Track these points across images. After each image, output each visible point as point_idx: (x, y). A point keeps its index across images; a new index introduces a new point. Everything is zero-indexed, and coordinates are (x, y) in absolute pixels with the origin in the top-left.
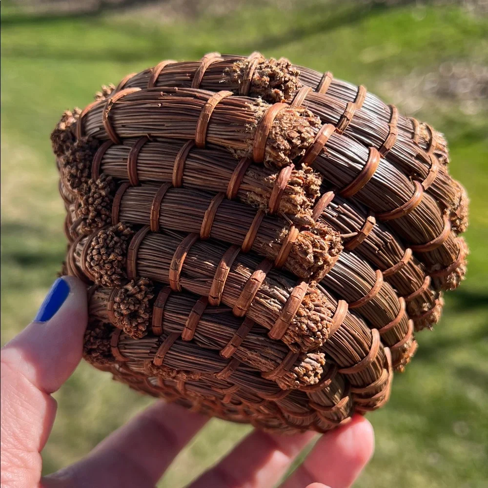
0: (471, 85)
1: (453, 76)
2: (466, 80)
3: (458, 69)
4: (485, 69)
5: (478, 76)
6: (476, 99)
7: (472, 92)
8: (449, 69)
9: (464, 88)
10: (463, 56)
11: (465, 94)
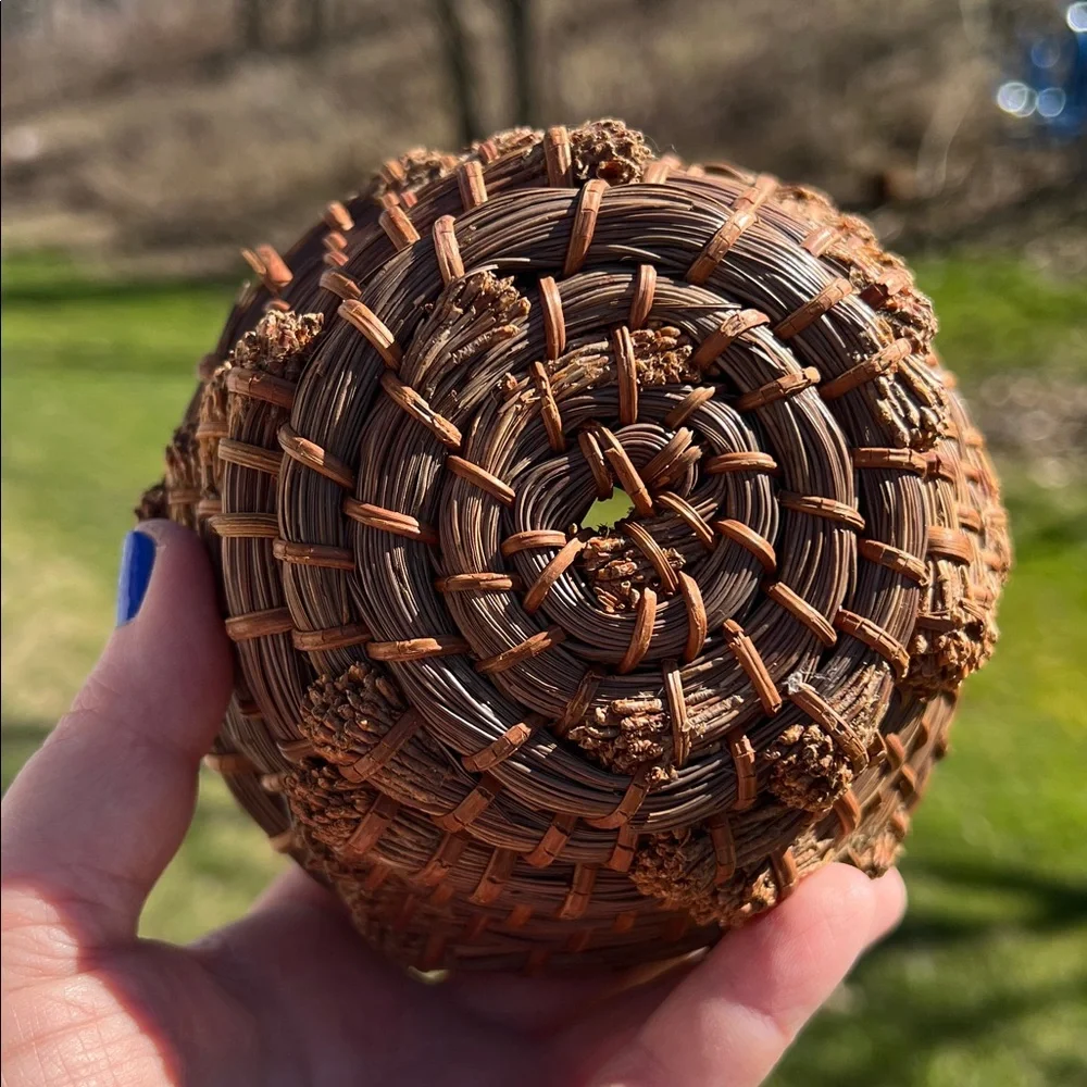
0: (1053, 424)
1: (1012, 407)
2: (1041, 414)
3: (1021, 390)
4: (1081, 391)
5: (1066, 405)
6: (1063, 455)
7: (1055, 439)
8: (1002, 391)
9: (1034, 430)
10: (1031, 362)
11: (1038, 444)
